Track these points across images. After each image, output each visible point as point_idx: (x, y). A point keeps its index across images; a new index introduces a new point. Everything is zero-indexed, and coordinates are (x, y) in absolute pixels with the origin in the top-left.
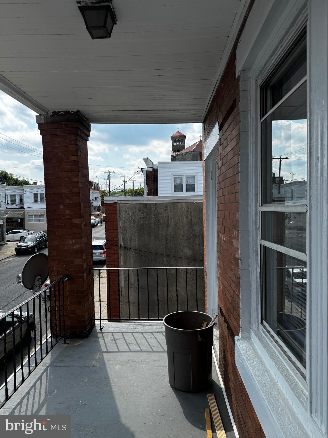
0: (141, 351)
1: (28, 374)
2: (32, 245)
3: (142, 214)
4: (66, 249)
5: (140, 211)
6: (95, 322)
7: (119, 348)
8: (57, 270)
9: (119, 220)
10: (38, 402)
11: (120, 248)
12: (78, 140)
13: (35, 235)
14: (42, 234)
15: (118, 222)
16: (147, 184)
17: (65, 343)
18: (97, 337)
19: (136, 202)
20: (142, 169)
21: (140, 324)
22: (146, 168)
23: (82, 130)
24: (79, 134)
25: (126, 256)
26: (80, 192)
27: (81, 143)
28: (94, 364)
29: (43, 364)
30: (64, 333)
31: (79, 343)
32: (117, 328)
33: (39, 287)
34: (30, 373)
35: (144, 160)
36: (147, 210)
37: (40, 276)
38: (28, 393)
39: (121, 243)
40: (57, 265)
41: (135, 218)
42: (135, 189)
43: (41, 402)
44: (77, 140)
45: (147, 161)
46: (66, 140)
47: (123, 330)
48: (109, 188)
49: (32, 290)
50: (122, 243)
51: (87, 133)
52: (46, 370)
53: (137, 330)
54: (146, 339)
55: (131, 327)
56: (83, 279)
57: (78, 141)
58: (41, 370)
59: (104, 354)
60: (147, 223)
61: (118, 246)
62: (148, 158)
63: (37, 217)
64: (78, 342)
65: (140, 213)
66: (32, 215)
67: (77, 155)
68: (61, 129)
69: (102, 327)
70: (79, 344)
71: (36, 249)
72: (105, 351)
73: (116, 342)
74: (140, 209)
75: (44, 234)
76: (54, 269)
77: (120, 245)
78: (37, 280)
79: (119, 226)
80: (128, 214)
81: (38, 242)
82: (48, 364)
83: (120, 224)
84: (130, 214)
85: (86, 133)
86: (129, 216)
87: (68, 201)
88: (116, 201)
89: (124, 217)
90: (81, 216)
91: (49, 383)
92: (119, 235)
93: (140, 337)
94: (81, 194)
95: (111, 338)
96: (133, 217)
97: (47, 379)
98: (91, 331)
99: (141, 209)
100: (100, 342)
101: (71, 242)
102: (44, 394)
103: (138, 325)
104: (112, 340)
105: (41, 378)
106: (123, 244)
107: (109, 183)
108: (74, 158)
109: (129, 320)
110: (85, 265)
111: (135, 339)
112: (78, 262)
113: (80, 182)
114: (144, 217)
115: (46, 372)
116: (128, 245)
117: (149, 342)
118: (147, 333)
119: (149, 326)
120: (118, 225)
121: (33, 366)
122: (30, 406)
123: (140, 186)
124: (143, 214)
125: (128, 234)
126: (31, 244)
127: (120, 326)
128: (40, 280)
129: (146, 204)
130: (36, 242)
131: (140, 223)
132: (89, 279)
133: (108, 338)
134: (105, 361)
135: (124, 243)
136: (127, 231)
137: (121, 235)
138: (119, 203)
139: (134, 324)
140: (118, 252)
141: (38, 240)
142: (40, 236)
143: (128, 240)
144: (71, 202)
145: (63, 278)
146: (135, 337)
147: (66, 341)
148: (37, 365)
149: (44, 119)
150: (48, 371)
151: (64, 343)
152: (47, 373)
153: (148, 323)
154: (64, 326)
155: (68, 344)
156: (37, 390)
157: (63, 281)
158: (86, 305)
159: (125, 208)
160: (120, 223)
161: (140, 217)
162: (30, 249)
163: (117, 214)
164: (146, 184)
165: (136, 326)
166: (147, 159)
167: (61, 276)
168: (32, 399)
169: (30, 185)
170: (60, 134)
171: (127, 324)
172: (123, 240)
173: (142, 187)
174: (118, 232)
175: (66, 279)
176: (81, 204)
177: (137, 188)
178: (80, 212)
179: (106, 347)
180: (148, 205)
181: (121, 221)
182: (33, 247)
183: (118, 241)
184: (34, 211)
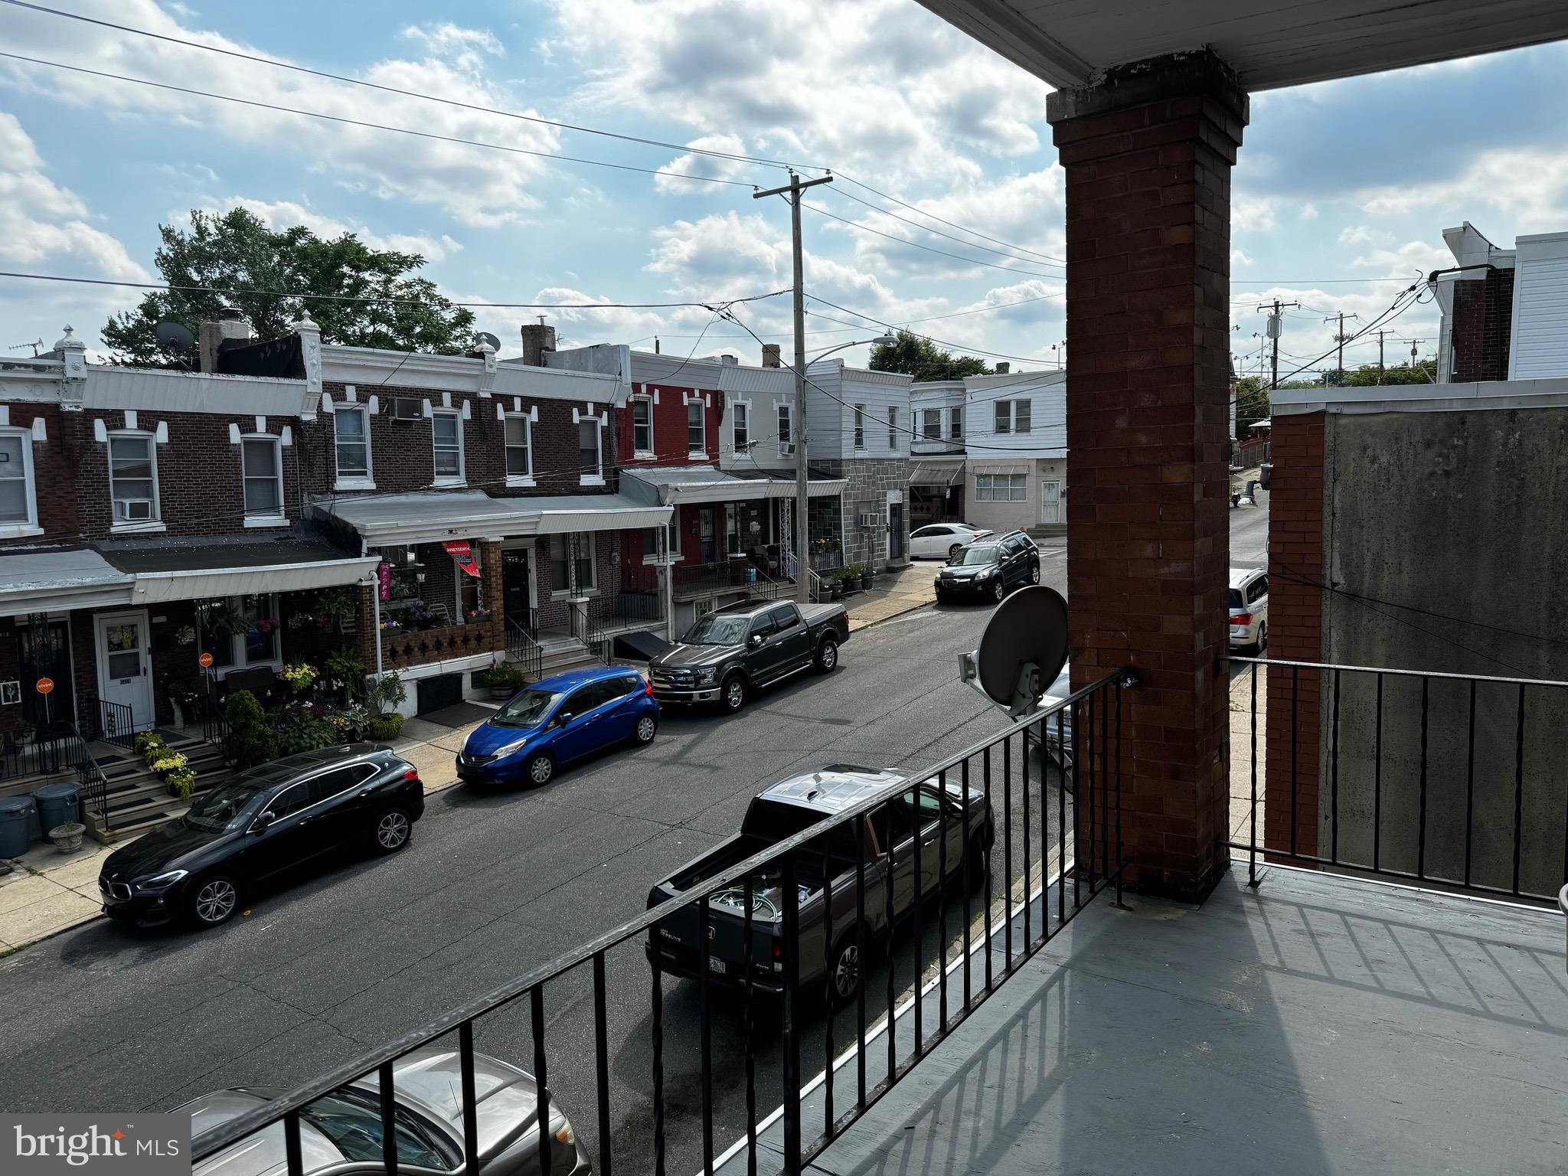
0: (1432, 1001)
1: (1001, 974)
2: (986, 573)
3: (1441, 460)
4: (1131, 574)
5: (1428, 445)
6: (1228, 853)
7: (1332, 967)
8: (1098, 649)
9: (1331, 486)
10: (1036, 1072)
11: (1329, 596)
12: (1199, 163)
13: (997, 544)
14: (1019, 539)
15: (1326, 492)
16: (1456, 341)
17: (1121, 906)
18: (1239, 909)
19: (1414, 409)
20: (1434, 276)
21: (1420, 896)
22: (1454, 270)
23: (1215, 124)
24: (1204, 138)
25: (1355, 628)
26: (1193, 365)
27: (1206, 172)
28: (1233, 1000)
29: (1046, 954)
30: (1118, 869)
31: (1169, 916)
32: (1319, 892)
33: (1032, 700)
34: (1010, 971)
35: (1448, 235)
36: (1466, 443)
37: (1037, 662)
38: (1003, 1035)
39: (1336, 574)
40: (1098, 629)
41: (1403, 477)
42: (1387, 366)
43: (1046, 1074)
44: (1195, 162)
45: (1460, 238)
46: (1151, 170)
47: (1342, 903)
48: (1271, 370)
49: (1008, 708)
50: (1338, 577)
51: (1231, 132)
52: (1059, 976)
53: (1407, 918)
54: (1452, 961)
55: (1381, 901)
56: (1194, 689)
57: (1197, 167)
58: (1043, 972)
59: (1269, 974)
60: (1460, 496)
61: (1322, 587)
62: (1467, 227)
63: (1003, 483)
64: (1168, 912)
65: (1430, 454)
66: (989, 476)
67: (1191, 223)
68: (1134, 132)
69: (1257, 879)
70: (1171, 920)
71: (999, 588)
72: (1273, 964)
73: (1316, 944)
74: (1429, 436)
75: (1025, 539)
76: (1087, 642)
77: (1328, 584)
78: (1027, 676)
79: (1327, 510)
80: (1374, 460)
81: (1006, 566)
82: (1063, 961)
83: (1336, 501)
84: (1384, 459)
85: (1228, 132)
86: (1376, 466)
87: (1146, 400)
88: (1322, 407)
89: (1351, 469)
90: (1192, 455)
91: (1070, 1021)
92: (1326, 543)
93: (1422, 946)
94: (1197, 369)
95: (1296, 923)
96: (1396, 472)
97: (1062, 1006)
98: (1216, 885)
99: (1437, 439)
100: (1249, 929)
101: (1149, 551)
102: (1056, 1052)
103: (1413, 899)
104: (1300, 932)
105: (1041, 996)
106: (1342, 581)
107: (1272, 351)
108: (1177, 235)
109: (1375, 873)
110: (1199, 637)
111: (1403, 952)
112: (1175, 624)
113: (1197, 325)
114: (1447, 474)
115: (1057, 984)
116: (1366, 585)
117: (1467, 974)
118: (1459, 940)
119: (1464, 912)
120: (1326, 501)
121: (1018, 951)
122: (1013, 1074)
123: (1414, 352)
124: (1446, 457)
125: (1368, 541)
126: (984, 572)
127: (1333, 888)
128: (1036, 677)
129: (1462, 416)
130: (1000, 564)
131: (1425, 498)
132: (1214, 696)
133: (1284, 922)
134: (1277, 1000)
135: (1349, 576)
136: (1365, 530)
137: (1337, 544)
138: (1335, 414)
139: (1395, 893)
140: (1321, 611)
141: (1005, 560)
142: (1012, 544)
143: (1367, 565)
144: (1160, 404)
145: (1119, 677)
146: (1402, 942)
147: (1123, 898)
148: (1032, 952)
149: (1076, 103)
150: (1067, 982)
151: (1116, 902)
152: (1062, 988)
153: (1457, 903)
154: (1119, 844)
155: (1130, 909)
156: (1033, 1033)
157: (1119, 688)
158: (1199, 785)
159: (1359, 432)
160: (1336, 497)
161: (1427, 471)
162: (980, 588)
163: (1322, 457)
164: (1448, 340)
165: (1400, 901)
166: (1465, 228)
167: (1112, 670)
168: (1018, 1055)
169: (985, 372)
170: (1129, 151)
171: (1364, 886)
172: (1346, 565)
173: (1419, 358)
174: (1324, 532)
175: (1129, 682)
176: (1196, 408)
177: (1399, 364)
178: (1191, 437)
179: (1277, 951)
180: (1470, 418)
181: (1339, 489)
182: (991, 581)
183: (1320, 566)
184: (996, 464)
